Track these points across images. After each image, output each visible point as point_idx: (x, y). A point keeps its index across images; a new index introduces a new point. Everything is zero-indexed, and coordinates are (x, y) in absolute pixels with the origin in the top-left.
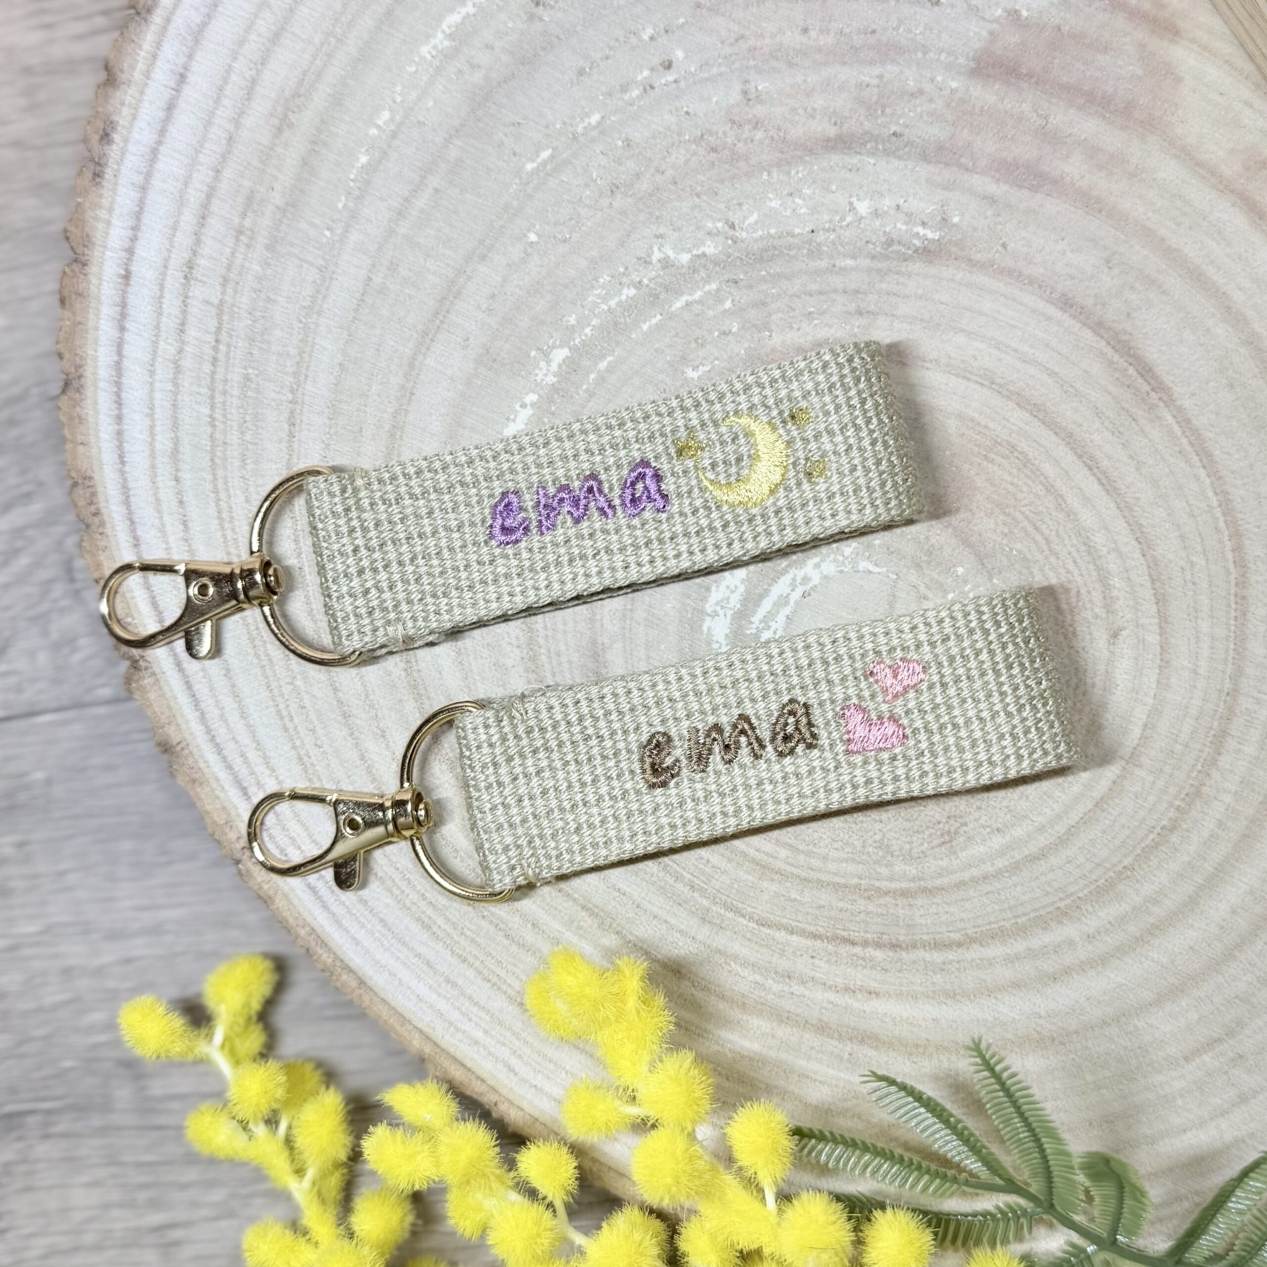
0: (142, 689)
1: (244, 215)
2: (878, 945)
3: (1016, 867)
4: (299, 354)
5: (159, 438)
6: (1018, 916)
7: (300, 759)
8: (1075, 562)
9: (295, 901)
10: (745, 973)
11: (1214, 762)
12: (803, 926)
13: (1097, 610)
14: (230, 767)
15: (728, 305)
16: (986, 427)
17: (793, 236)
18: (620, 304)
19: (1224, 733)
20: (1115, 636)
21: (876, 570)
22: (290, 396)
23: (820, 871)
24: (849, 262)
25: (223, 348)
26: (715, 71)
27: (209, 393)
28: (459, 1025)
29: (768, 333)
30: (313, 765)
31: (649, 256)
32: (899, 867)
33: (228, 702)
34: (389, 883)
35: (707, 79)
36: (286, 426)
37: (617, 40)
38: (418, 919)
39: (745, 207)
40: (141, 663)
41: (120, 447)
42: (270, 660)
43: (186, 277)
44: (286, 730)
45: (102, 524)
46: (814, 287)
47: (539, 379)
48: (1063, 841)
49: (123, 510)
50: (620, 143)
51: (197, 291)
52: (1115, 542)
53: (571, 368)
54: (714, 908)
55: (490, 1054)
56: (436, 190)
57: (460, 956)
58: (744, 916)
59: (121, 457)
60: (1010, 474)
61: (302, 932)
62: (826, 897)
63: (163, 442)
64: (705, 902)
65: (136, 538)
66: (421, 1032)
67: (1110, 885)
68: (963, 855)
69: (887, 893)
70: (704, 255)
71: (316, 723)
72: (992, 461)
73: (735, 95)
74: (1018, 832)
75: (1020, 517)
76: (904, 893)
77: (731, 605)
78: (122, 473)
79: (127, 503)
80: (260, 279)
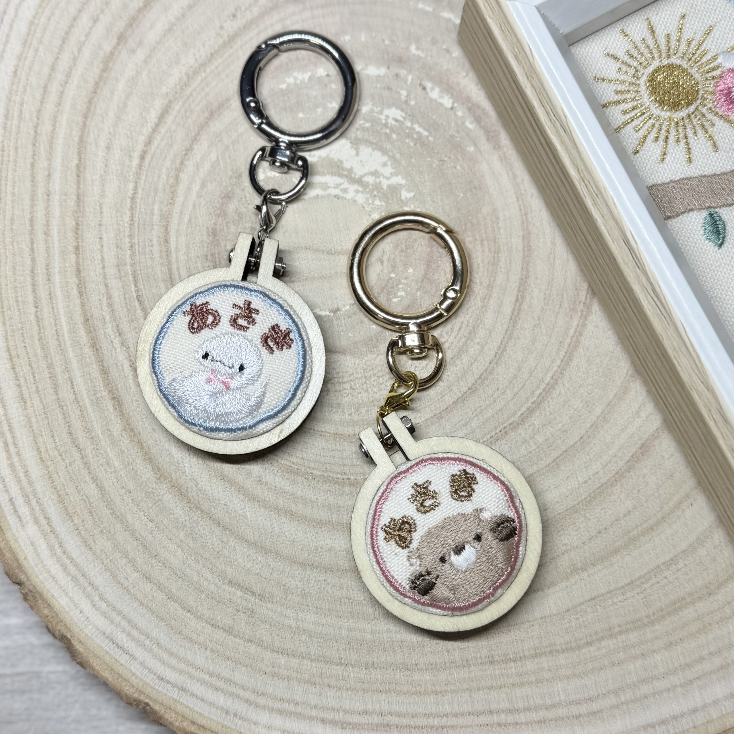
58: (136, 286)
64: (128, 260)
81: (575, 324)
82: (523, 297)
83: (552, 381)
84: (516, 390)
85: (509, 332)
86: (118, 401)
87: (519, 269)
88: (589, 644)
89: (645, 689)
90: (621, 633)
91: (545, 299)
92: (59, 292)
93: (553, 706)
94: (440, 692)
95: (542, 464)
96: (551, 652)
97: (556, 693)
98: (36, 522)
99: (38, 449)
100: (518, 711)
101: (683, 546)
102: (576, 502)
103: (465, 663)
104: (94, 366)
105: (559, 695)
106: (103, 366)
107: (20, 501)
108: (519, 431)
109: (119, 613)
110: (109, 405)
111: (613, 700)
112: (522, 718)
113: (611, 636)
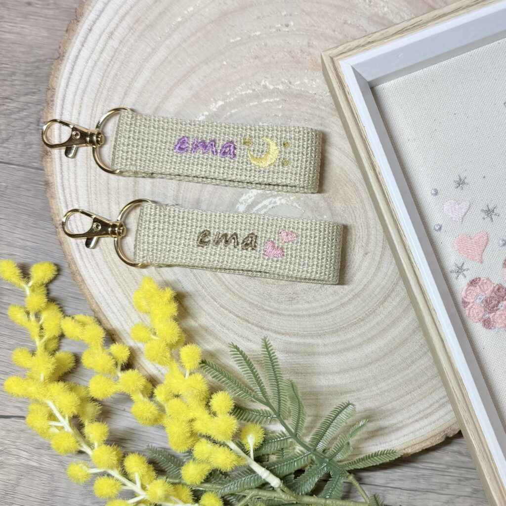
0: (46, 162)
1: (135, 24)
2: (257, 326)
3: (309, 316)
4: (136, 73)
5: (81, 84)
6: (304, 331)
7: (89, 201)
8: (362, 227)
9: (71, 247)
10: (210, 320)
11: (383, 303)
12: (235, 312)
13: (363, 244)
14: (65, 196)
15: (280, 107)
16: (349, 175)
17: (308, 93)
18: (246, 94)
19: (389, 296)
20: (366, 254)
21: (299, 207)
22: (128, 85)
23: (246, 296)
24: (323, 107)
25: (112, 62)
26: (301, 33)
27: (103, 75)
28: (110, 305)
29: (290, 121)
30: (92, 205)
31: (260, 82)
32: (272, 304)
33: (72, 175)
34: (103, 252)
35: (298, 35)
36: (123, 94)
37: (274, 12)
38: (109, 267)
39: (296, 78)
40: (49, 153)
41: (68, 83)
42: (91, 167)
43: (109, 37)
44: (88, 191)
45: (53, 105)
46: (309, 111)
47: (211, 108)
48: (327, 312)
49: (61, 103)
50: (263, 44)
51: (111, 42)
52: (376, 225)
53: (223, 108)
54: (208, 296)
55: (117, 318)
56: (199, 37)
57: (118, 283)
58: (216, 302)
59: (67, 86)
60: (351, 193)
61: (69, 258)
62: (245, 305)
63: (82, 86)
64: (206, 294)
65: (62, 113)
66: (97, 303)
67: (337, 331)
68: (294, 306)
69: (266, 310)
70: (278, 89)
71: (98, 192)
72: (347, 186)
73: (305, 42)
74: (314, 305)
75: (349, 207)
76: (271, 312)
77: (248, 202)
78: (65, 91)
79: (63, 101)
80: (132, 45)
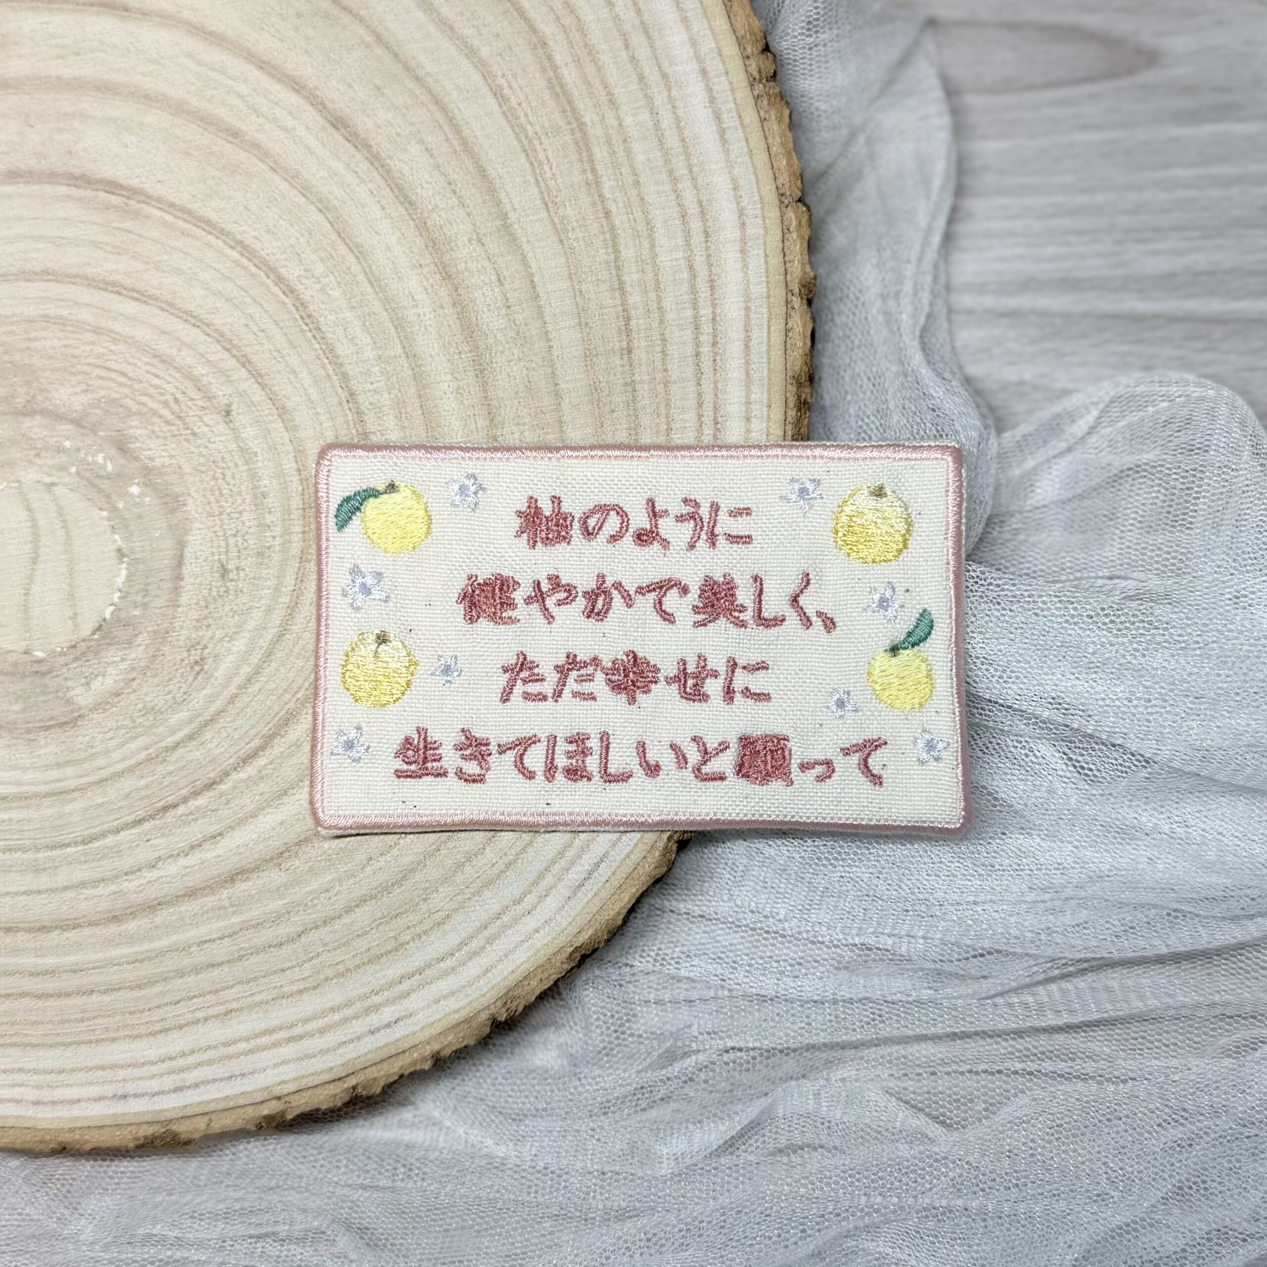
81: (158, 213)
82: (114, 284)
83: (239, 249)
84: (248, 300)
85: (164, 306)
86: (237, 874)
87: (73, 287)
88: (607, 213)
89: (672, 141)
90: (593, 170)
91: (119, 253)
92: (72, 959)
93: (691, 268)
94: (668, 423)
95: (356, 268)
96: (618, 268)
97: (674, 263)
98: (406, 995)
99: (301, 992)
100: (696, 317)
101: (476, 77)
102: (411, 222)
103: (629, 388)
104: (183, 909)
105: (677, 260)
106: (184, 895)
107: (374, 1020)
108: (308, 298)
109: (541, 877)
110: (242, 888)
111: (685, 186)
112: (705, 312)
113: (597, 183)
